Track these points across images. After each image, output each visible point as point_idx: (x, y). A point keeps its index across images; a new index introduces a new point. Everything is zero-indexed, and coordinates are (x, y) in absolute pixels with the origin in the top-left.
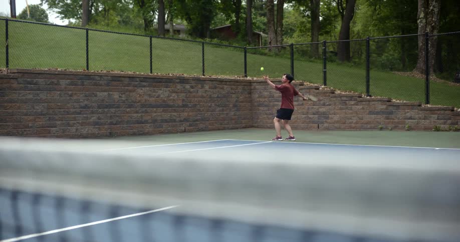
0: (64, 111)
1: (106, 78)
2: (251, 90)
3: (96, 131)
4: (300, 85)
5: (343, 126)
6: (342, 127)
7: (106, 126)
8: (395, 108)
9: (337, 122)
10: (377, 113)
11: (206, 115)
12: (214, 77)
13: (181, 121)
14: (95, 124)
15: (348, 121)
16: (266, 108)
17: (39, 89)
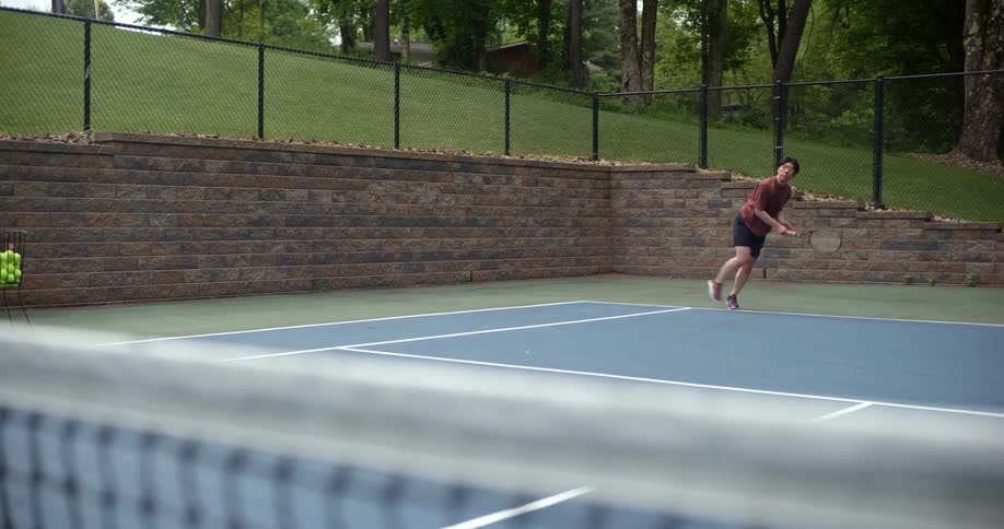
0: (213, 231)
1: (303, 156)
2: (610, 188)
3: (281, 277)
4: (724, 180)
5: (822, 273)
6: (821, 275)
7: (303, 267)
8: (943, 235)
9: (808, 265)
10: (901, 246)
11: (517, 243)
12: (530, 157)
13: (462, 257)
14: (283, 260)
15: (833, 263)
16: (643, 231)
17: (160, 181)
